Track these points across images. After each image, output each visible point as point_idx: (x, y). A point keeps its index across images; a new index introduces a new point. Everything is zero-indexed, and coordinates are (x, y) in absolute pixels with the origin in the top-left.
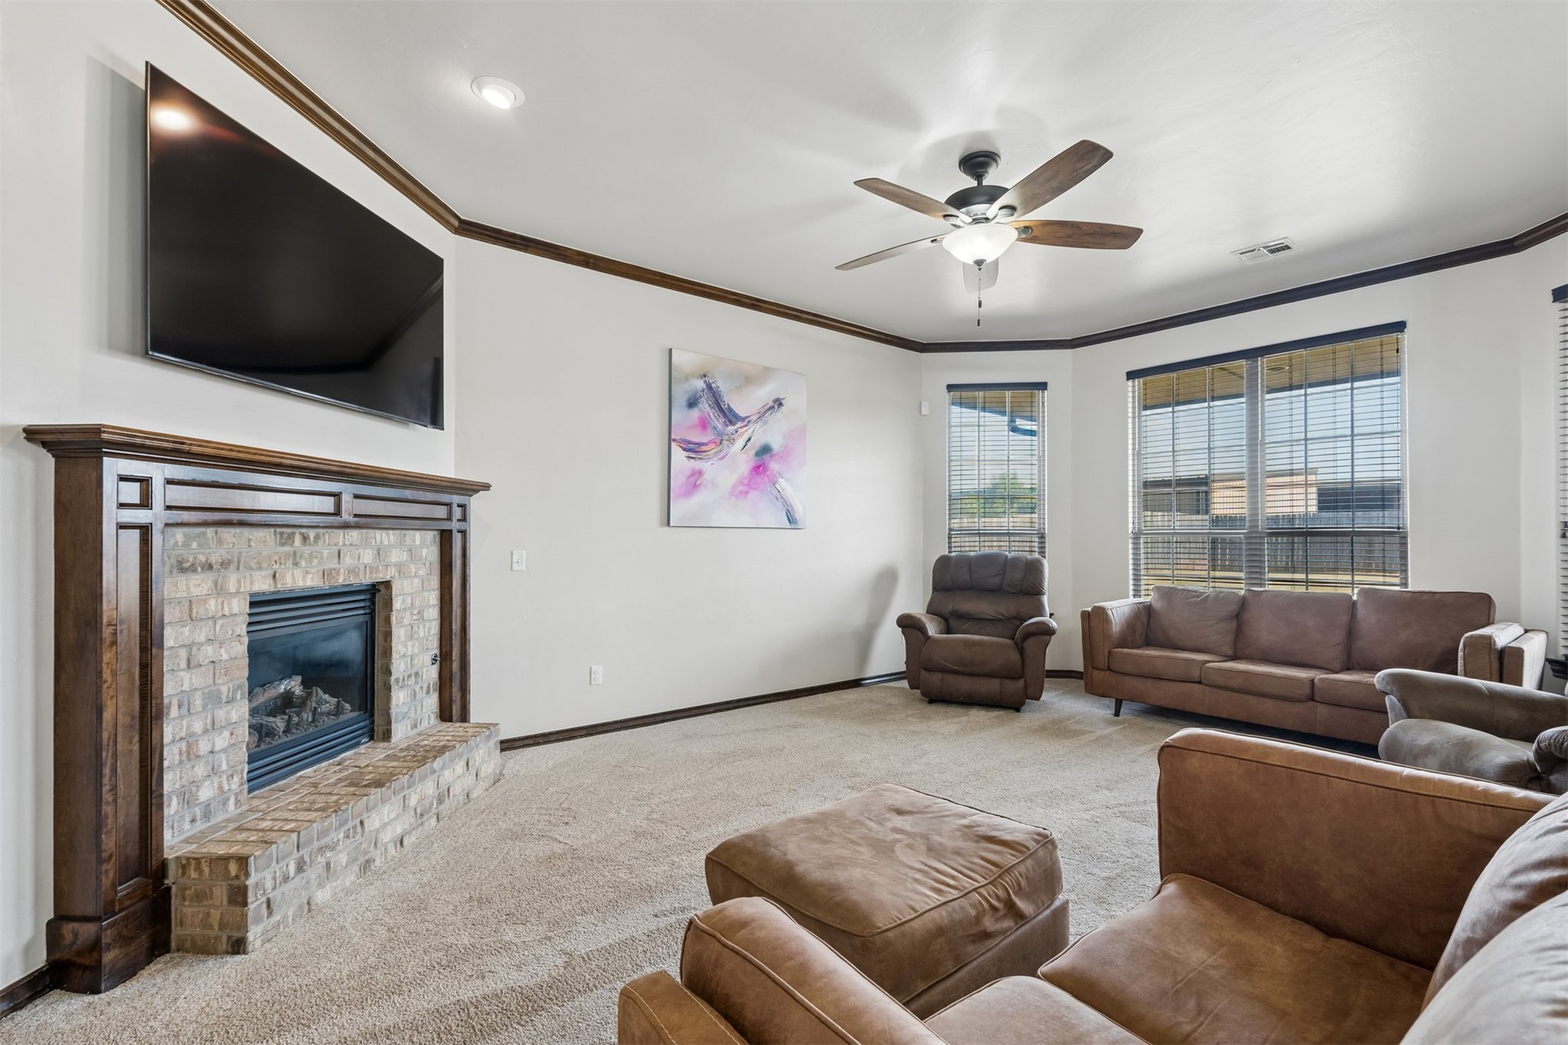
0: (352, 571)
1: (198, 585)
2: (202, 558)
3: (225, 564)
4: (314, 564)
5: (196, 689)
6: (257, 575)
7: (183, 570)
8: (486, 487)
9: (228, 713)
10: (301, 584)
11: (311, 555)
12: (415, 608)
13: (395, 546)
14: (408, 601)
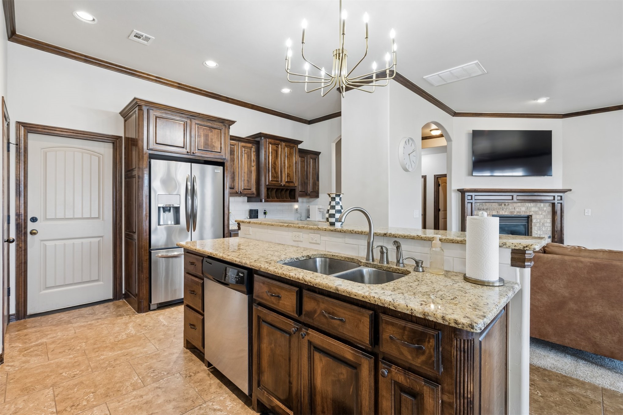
0: (518, 212)
2: (483, 208)
4: (507, 210)
6: (494, 212)
7: (479, 210)
8: (570, 190)
10: (504, 214)
11: (506, 208)
12: (541, 223)
13: (533, 207)
14: (539, 220)
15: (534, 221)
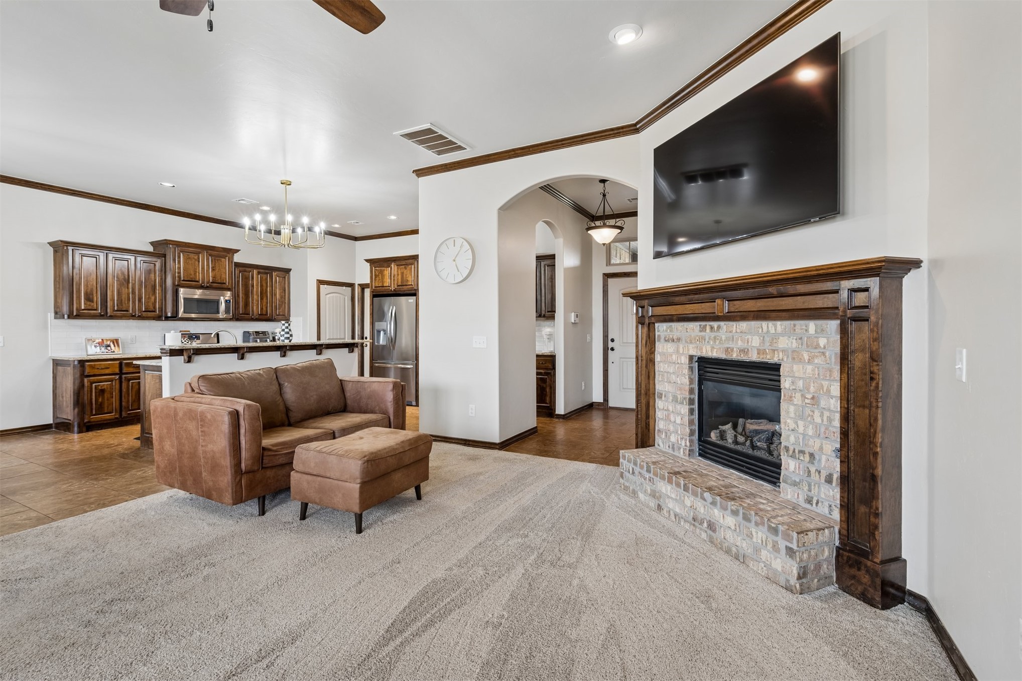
0: (742, 351)
1: (670, 348)
2: (671, 337)
3: (679, 340)
4: (717, 343)
5: (670, 392)
6: (691, 346)
7: (666, 341)
9: (681, 408)
11: (715, 338)
12: (809, 392)
13: (783, 335)
14: (800, 384)
15: (785, 383)
